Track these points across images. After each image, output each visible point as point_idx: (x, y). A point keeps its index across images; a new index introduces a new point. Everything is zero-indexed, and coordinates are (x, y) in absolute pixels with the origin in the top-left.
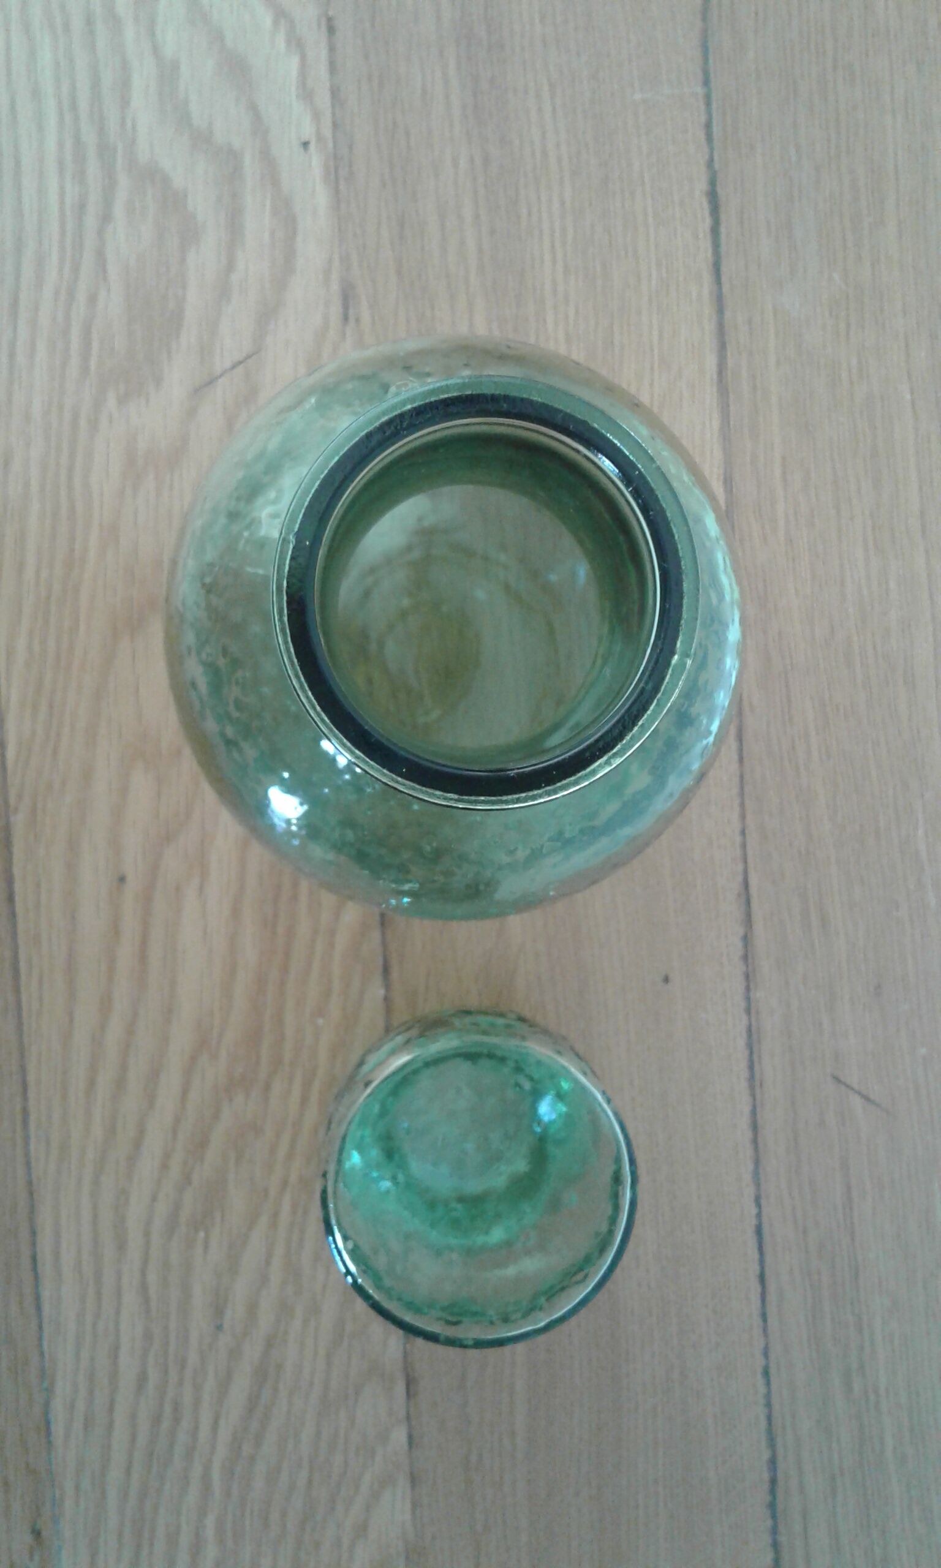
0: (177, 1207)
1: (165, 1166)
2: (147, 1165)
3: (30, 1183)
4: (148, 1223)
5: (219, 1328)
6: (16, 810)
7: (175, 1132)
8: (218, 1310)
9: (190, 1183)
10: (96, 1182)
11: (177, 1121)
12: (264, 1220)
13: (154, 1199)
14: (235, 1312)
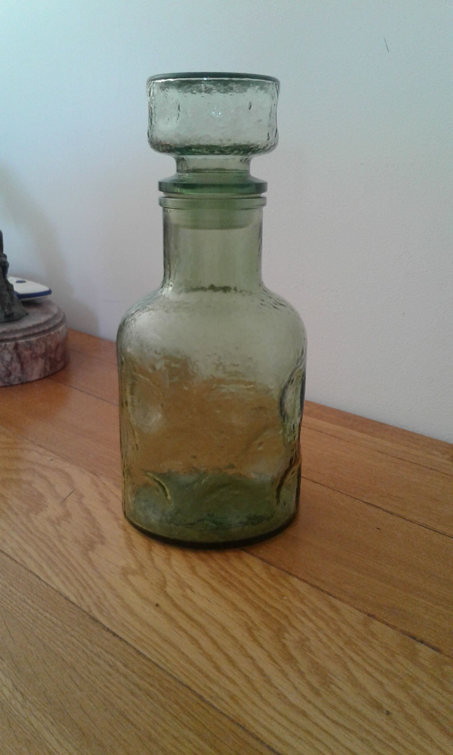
0: (309, 684)
1: (286, 675)
2: (277, 679)
3: (233, 721)
4: (304, 697)
5: (388, 713)
6: (91, 611)
7: (274, 661)
8: (379, 707)
9: (303, 673)
10: (263, 699)
11: (270, 656)
12: (350, 665)
13: (296, 688)
14: (387, 704)
